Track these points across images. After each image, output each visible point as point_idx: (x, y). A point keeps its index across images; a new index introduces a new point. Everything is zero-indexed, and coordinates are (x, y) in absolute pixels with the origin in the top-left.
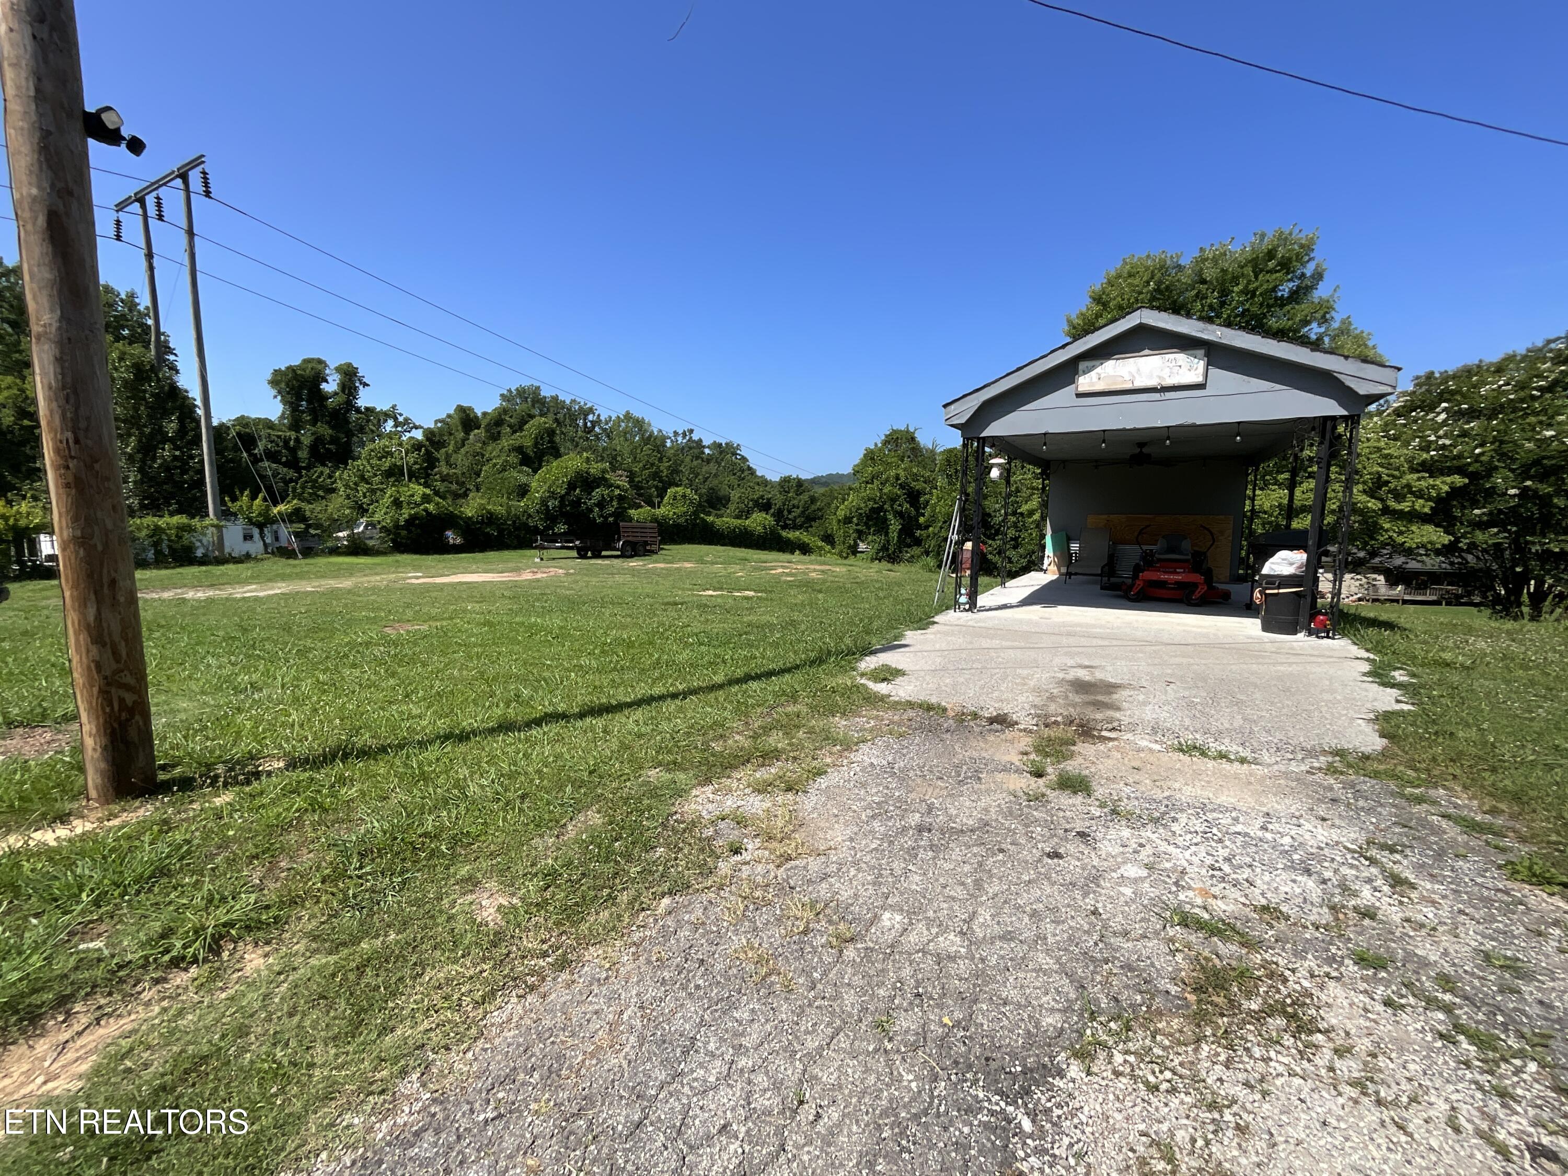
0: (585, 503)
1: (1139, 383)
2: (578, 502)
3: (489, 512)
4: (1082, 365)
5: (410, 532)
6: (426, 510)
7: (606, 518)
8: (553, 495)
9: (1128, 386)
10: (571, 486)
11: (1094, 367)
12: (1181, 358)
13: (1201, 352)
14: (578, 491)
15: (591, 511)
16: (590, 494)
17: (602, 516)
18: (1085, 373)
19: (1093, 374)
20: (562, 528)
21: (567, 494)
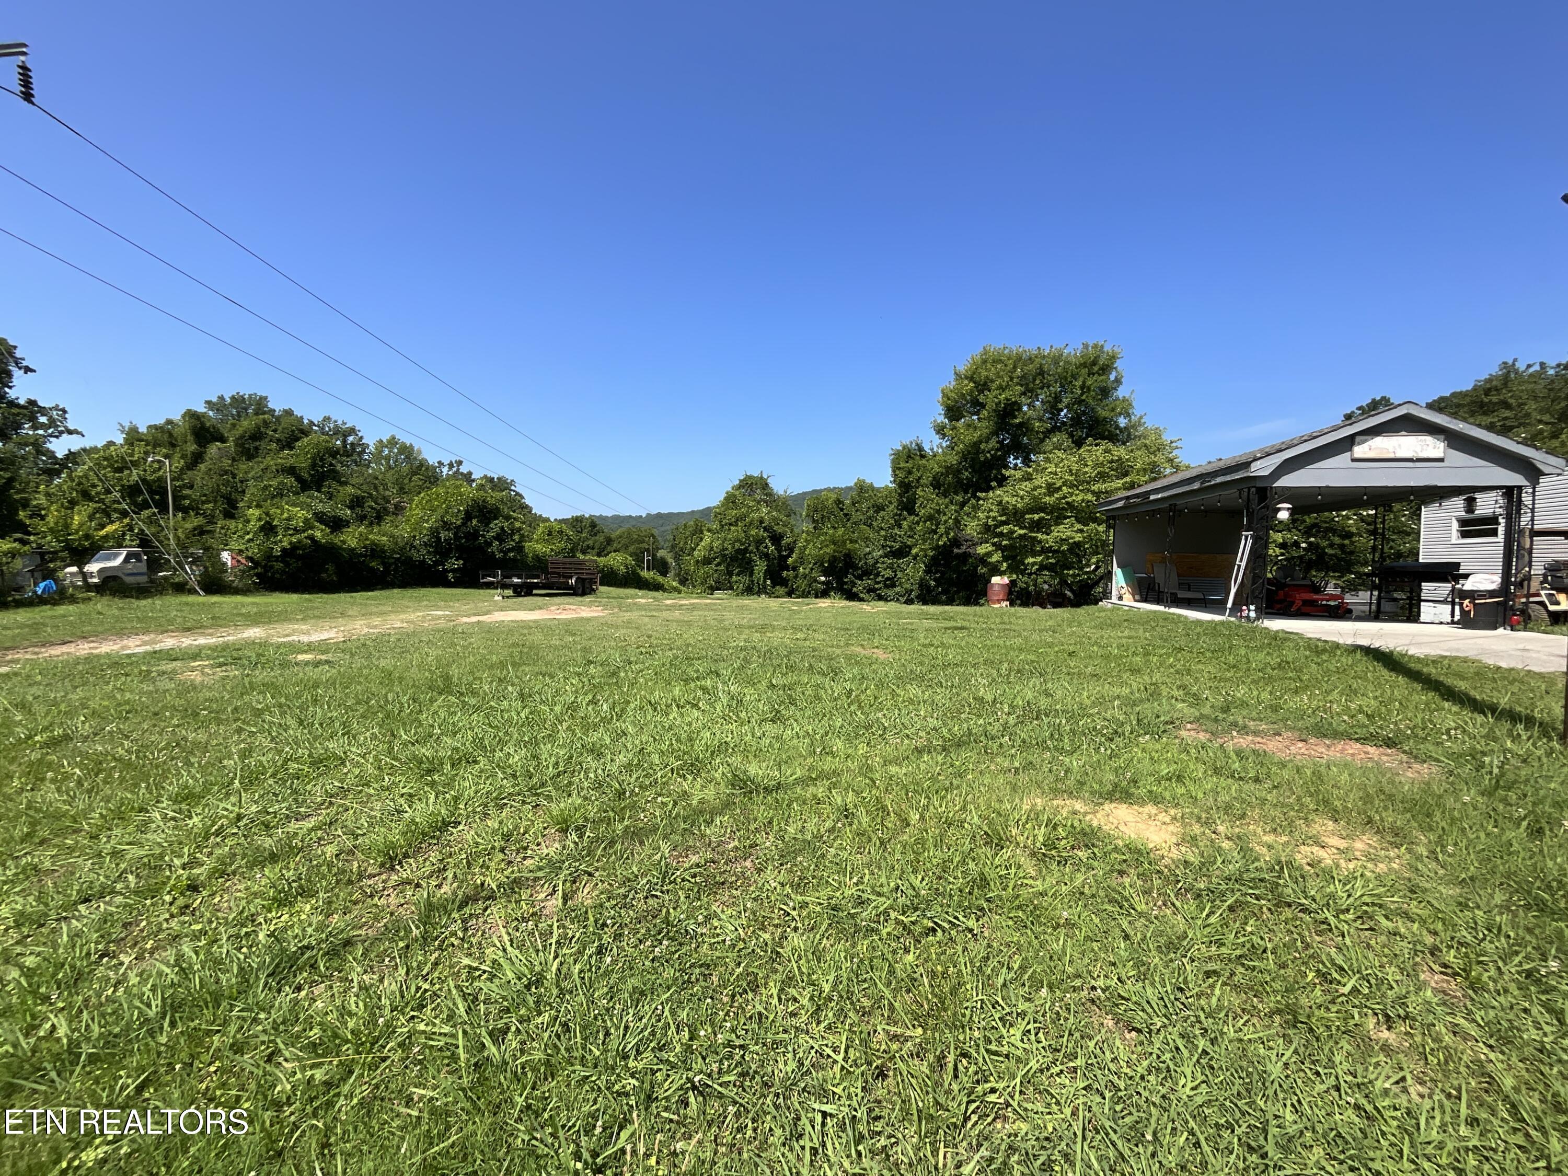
0: (483, 536)
1: (1399, 455)
2: (475, 535)
3: (373, 543)
4: (1358, 439)
5: (287, 564)
6: (311, 538)
7: (505, 553)
8: (446, 525)
9: (1392, 456)
10: (468, 516)
11: (1366, 441)
12: (1429, 439)
13: (1442, 437)
14: (474, 522)
15: (490, 544)
16: (487, 525)
17: (501, 551)
18: (1359, 444)
19: (1366, 445)
20: (455, 563)
21: (464, 524)
